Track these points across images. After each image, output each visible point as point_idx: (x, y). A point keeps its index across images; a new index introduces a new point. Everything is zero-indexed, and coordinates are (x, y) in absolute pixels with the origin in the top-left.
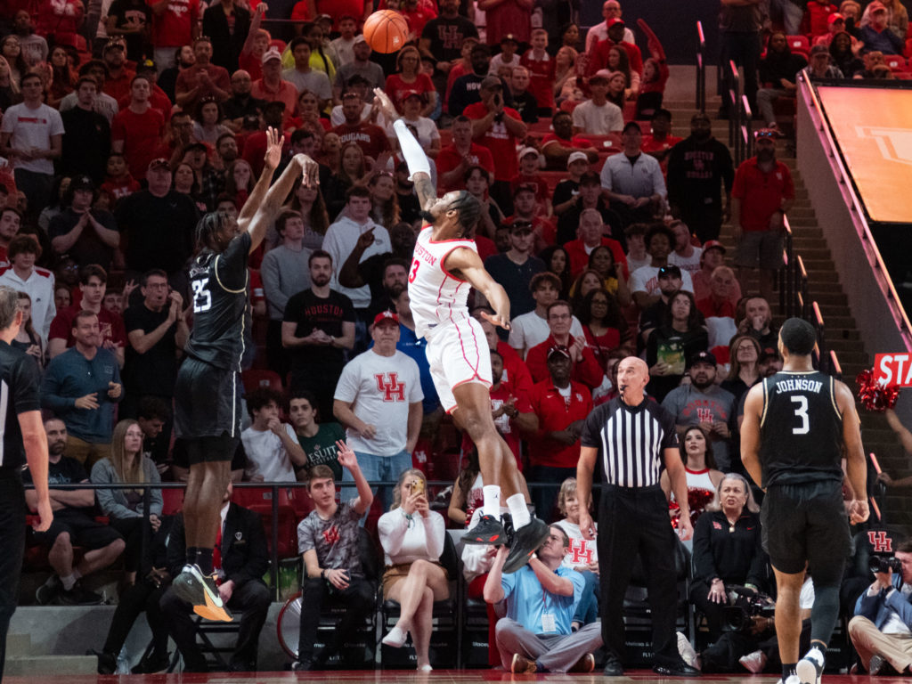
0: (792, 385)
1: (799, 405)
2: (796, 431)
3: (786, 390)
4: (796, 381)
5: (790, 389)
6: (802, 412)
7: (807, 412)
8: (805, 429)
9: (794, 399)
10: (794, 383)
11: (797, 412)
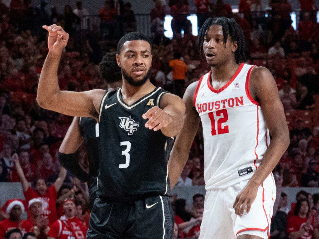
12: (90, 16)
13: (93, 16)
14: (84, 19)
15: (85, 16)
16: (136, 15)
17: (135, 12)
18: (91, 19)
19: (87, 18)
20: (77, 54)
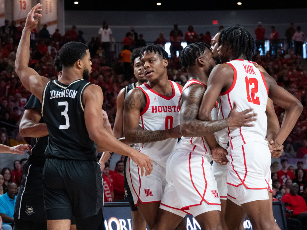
2: (61, 127)
3: (55, 97)
5: (57, 97)
6: (64, 113)
7: (68, 113)
8: (67, 126)
9: (61, 104)
12: (116, 42)
13: (119, 43)
14: (112, 45)
15: (113, 43)
16: (147, 42)
17: (146, 41)
18: (117, 44)
19: (114, 44)
20: (108, 68)
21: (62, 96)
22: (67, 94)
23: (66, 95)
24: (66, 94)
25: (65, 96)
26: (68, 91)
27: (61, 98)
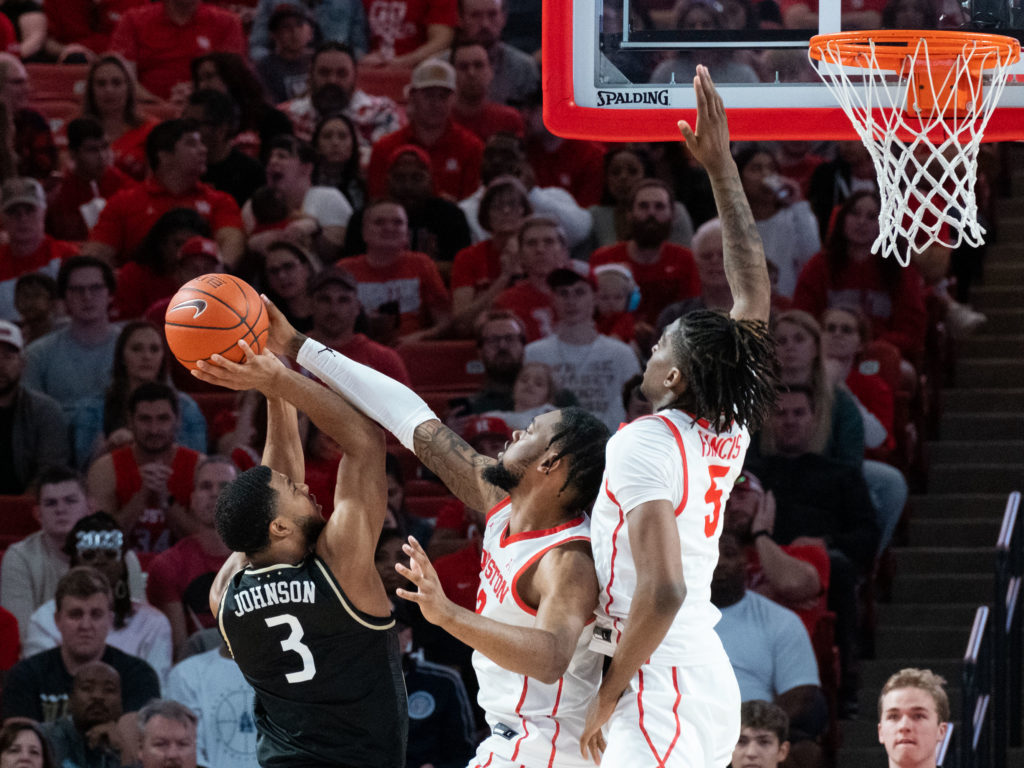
0: (260, 596)
1: (285, 631)
2: (293, 678)
3: (251, 609)
4: (266, 586)
5: (258, 607)
6: (294, 643)
7: (304, 641)
9: (272, 622)
10: (263, 592)
11: (286, 645)
21: (270, 603)
22: (284, 597)
23: (281, 599)
24: (279, 595)
25: (277, 602)
26: (283, 587)
27: (268, 607)
